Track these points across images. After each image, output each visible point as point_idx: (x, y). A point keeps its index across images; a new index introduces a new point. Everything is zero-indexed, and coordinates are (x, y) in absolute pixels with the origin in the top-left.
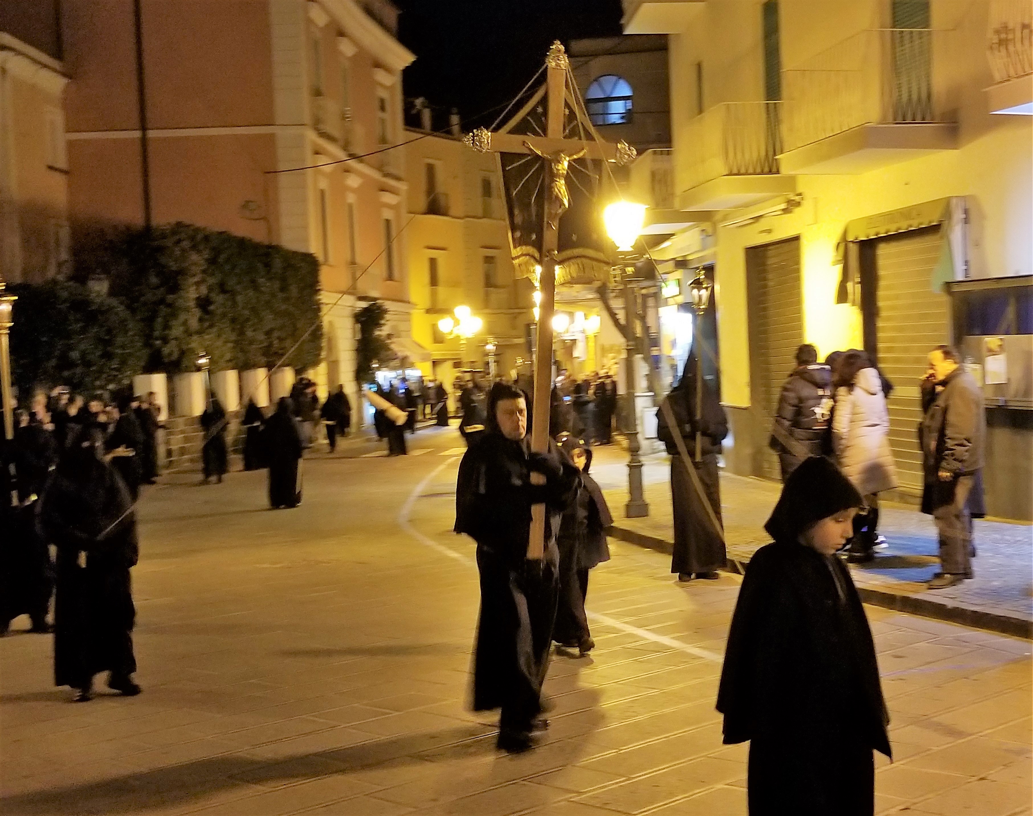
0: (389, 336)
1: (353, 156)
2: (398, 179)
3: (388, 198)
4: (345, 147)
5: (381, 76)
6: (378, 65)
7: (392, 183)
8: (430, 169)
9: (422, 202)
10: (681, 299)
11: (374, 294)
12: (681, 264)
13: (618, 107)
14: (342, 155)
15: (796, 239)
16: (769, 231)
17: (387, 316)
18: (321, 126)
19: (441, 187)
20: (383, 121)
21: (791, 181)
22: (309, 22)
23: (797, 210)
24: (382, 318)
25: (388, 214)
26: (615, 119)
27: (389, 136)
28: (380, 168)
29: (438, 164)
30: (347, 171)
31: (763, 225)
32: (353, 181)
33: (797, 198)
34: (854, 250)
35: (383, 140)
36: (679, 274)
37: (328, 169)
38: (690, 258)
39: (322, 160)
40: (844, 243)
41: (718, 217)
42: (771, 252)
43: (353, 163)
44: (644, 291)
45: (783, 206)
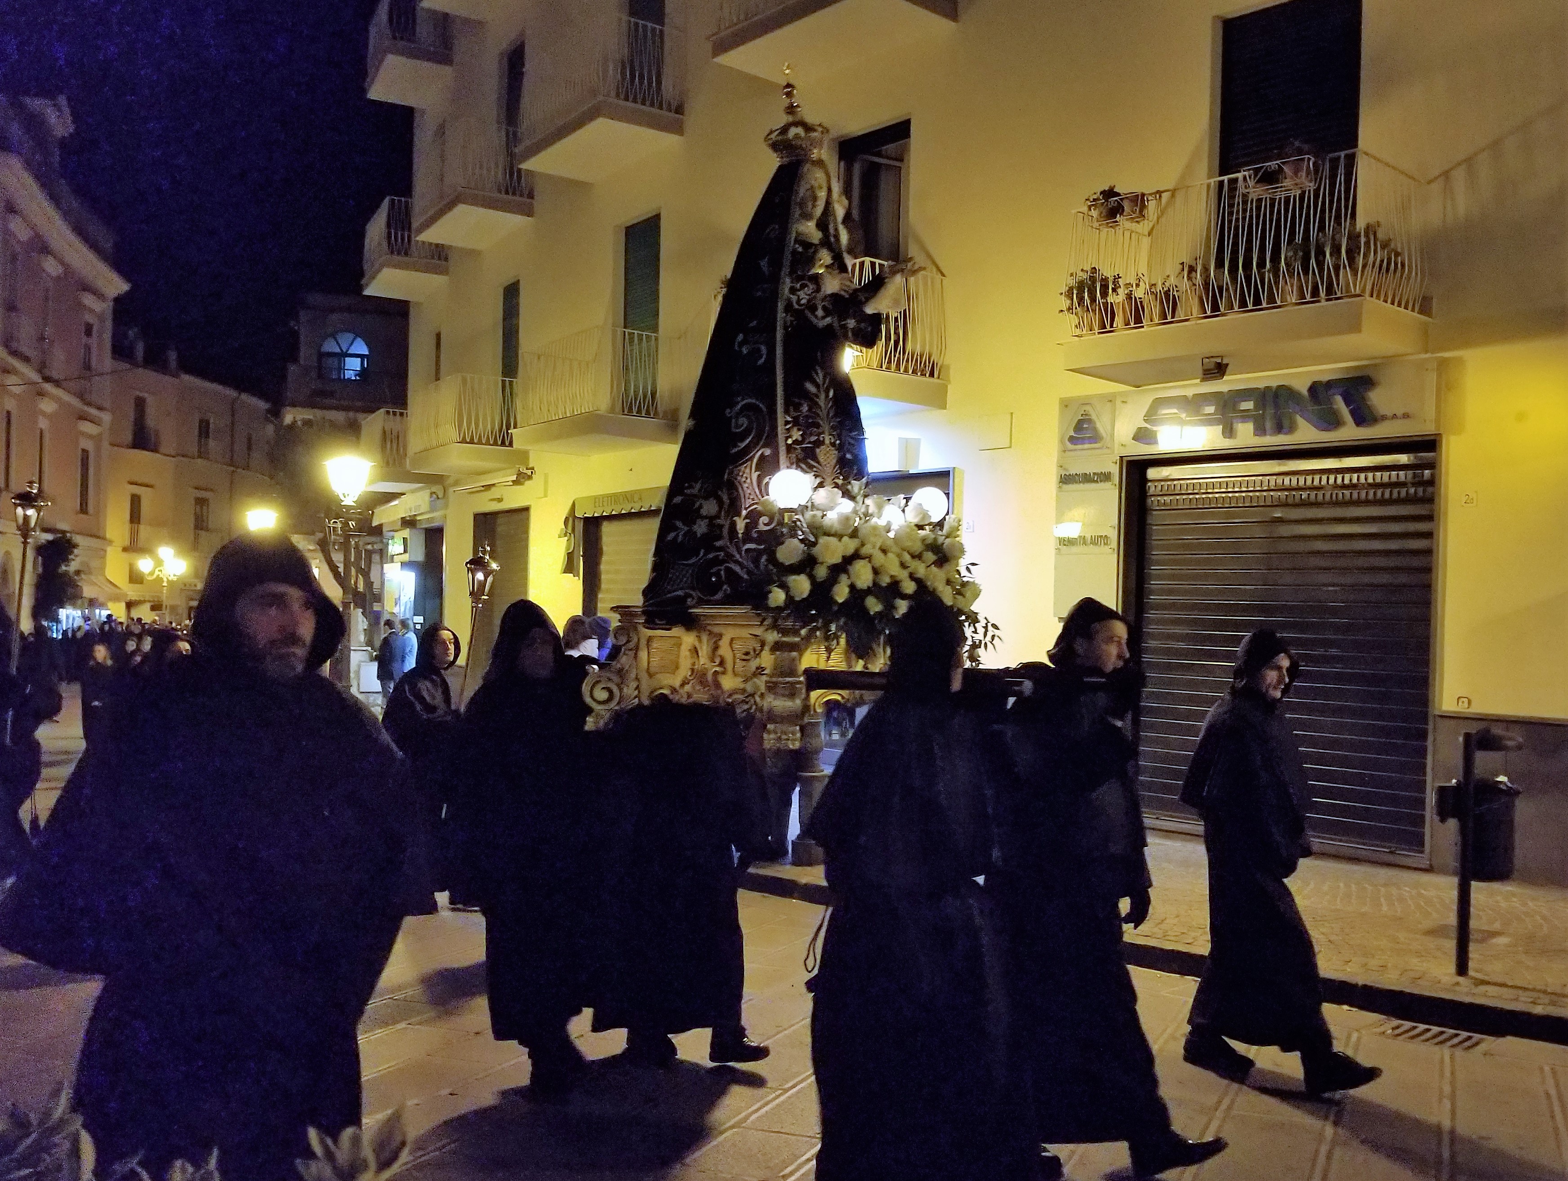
0: (78, 572)
1: (47, 379)
2: (100, 408)
3: (87, 427)
4: (41, 369)
5: (88, 300)
6: (87, 288)
7: (93, 411)
8: (140, 404)
9: (128, 436)
10: (406, 557)
11: (63, 526)
12: (409, 523)
13: (353, 365)
14: (35, 377)
15: (526, 509)
16: (500, 500)
17: (76, 551)
18: (14, 345)
19: (151, 423)
20: (88, 348)
21: (524, 456)
22: (9, 234)
23: (528, 483)
24: (71, 553)
25: (88, 445)
26: (350, 375)
27: (94, 363)
28: (81, 396)
29: (150, 400)
30: (41, 394)
31: (494, 493)
32: (47, 406)
33: (529, 472)
34: (580, 526)
35: (87, 367)
36: (406, 533)
37: (16, 390)
38: (418, 518)
39: (11, 379)
40: (571, 518)
41: (450, 481)
42: (500, 520)
43: (48, 387)
44: (369, 547)
45: (514, 478)
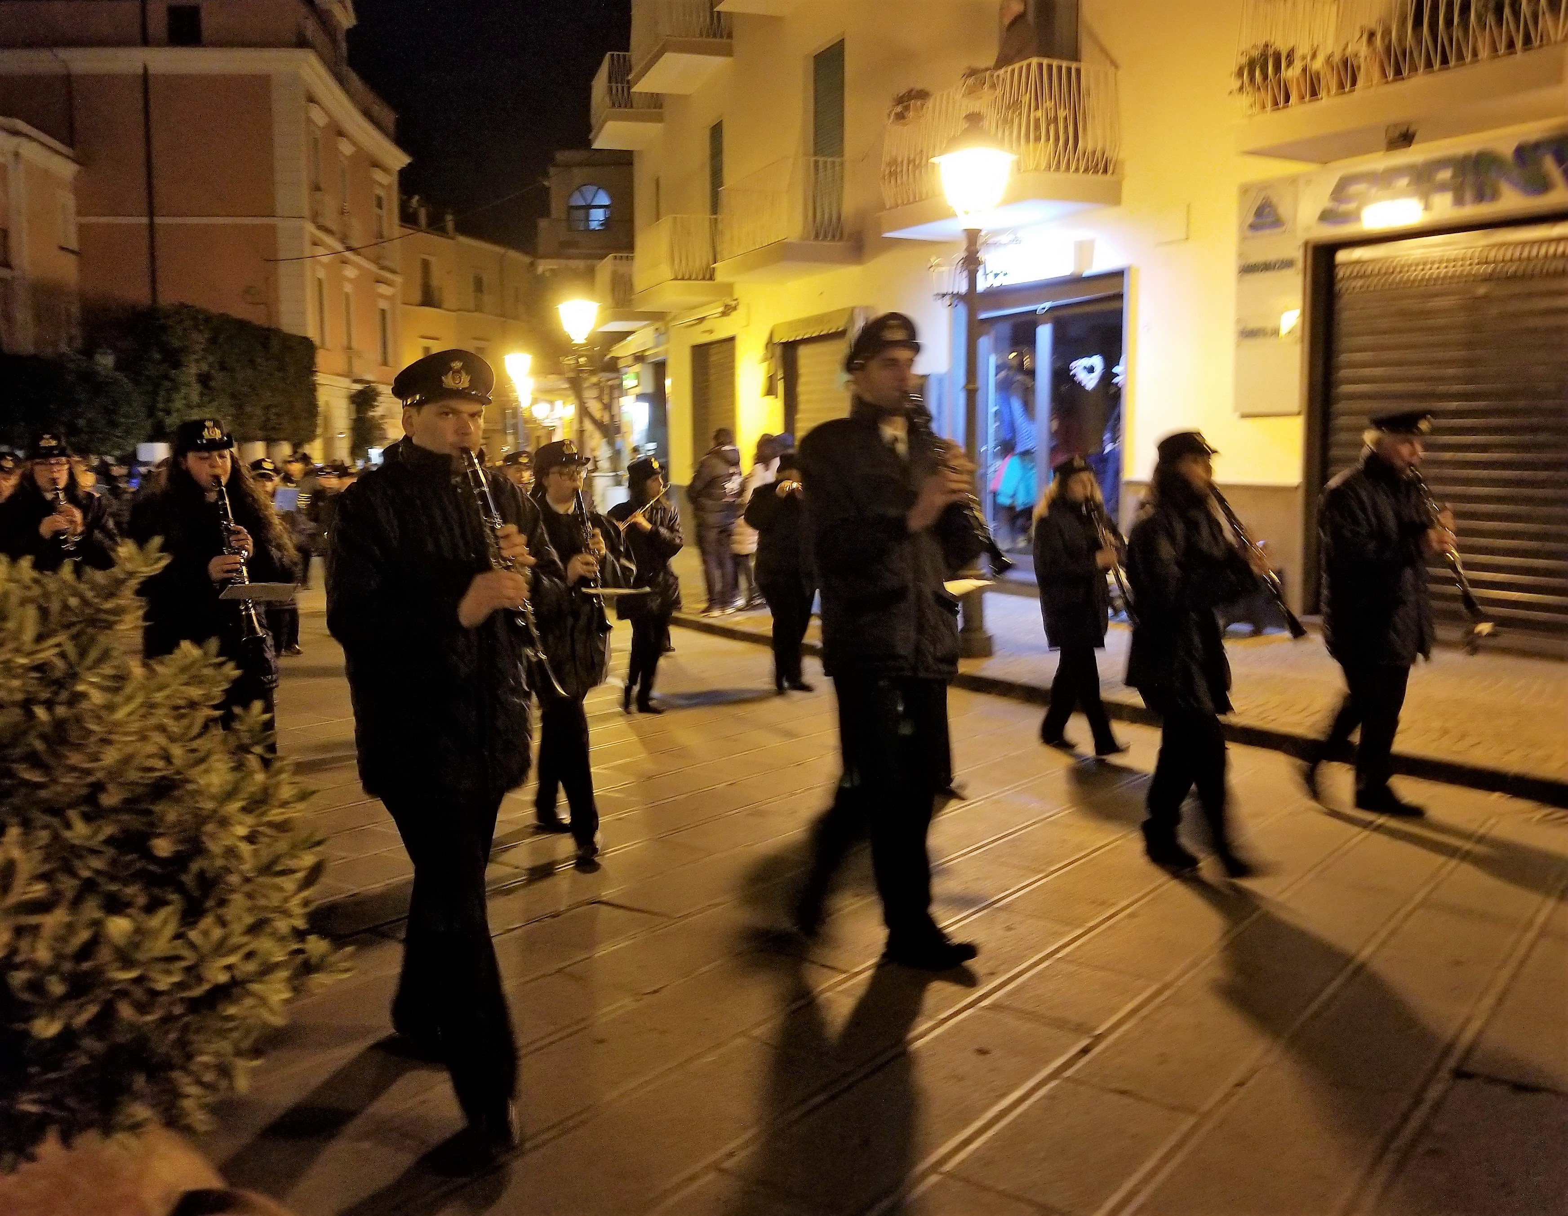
1: (349, 249)
2: (393, 272)
3: (383, 289)
4: (343, 239)
5: (379, 176)
6: (376, 164)
7: (388, 275)
8: (426, 265)
9: (417, 296)
10: (638, 390)
11: (368, 377)
12: (639, 358)
13: (598, 216)
14: (339, 247)
15: (732, 339)
16: (711, 332)
18: (321, 221)
19: (435, 282)
20: (380, 218)
21: (728, 289)
22: (309, 120)
23: (734, 314)
25: (383, 304)
26: (594, 225)
27: (385, 233)
28: (376, 261)
29: (432, 259)
30: (344, 262)
31: (705, 326)
32: (350, 272)
33: (733, 303)
34: (778, 351)
35: (380, 235)
36: (637, 368)
37: (326, 259)
38: (647, 353)
39: (320, 250)
40: (770, 343)
41: (669, 318)
42: (713, 350)
43: (348, 254)
44: (610, 383)
45: (721, 309)
